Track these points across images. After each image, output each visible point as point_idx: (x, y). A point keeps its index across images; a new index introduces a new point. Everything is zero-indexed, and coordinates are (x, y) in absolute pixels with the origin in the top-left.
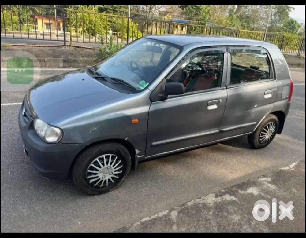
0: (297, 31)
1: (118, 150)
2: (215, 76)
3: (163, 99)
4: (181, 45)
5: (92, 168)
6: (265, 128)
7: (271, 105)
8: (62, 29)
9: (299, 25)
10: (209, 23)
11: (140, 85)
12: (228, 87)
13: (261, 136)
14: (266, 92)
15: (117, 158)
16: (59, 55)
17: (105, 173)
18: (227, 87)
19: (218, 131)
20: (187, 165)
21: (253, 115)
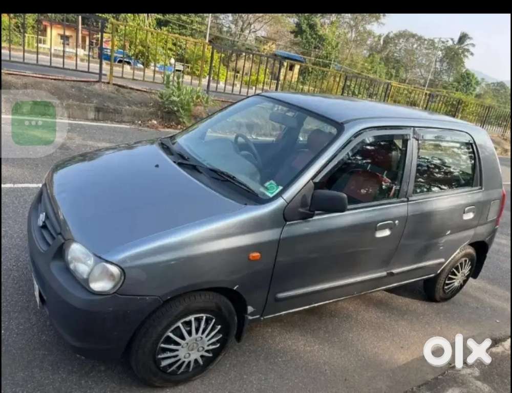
0: (474, 90)
1: (219, 309)
2: (385, 175)
3: (305, 217)
4: (340, 121)
5: (169, 340)
6: (455, 269)
7: (471, 232)
8: (87, 48)
9: (477, 82)
10: (336, 63)
11: (267, 189)
12: (410, 199)
13: (447, 282)
14: (466, 209)
15: (214, 320)
16: (89, 98)
17: (190, 348)
18: (408, 199)
19: (384, 274)
20: (325, 329)
21: (441, 248)
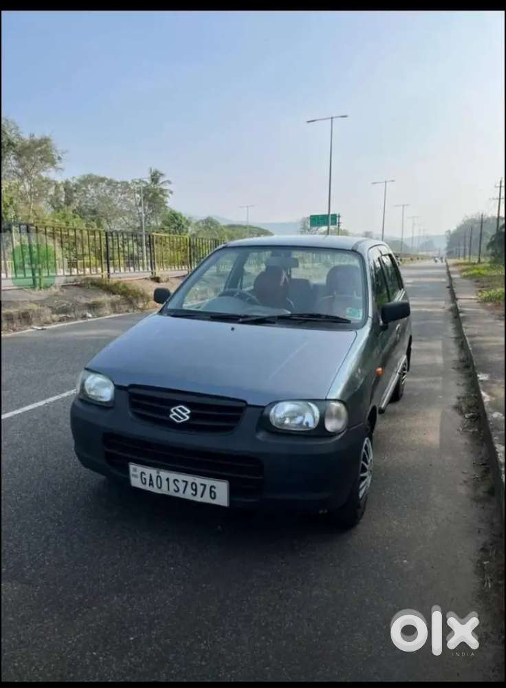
0: (187, 232)
4: (349, 248)
9: (187, 222)
